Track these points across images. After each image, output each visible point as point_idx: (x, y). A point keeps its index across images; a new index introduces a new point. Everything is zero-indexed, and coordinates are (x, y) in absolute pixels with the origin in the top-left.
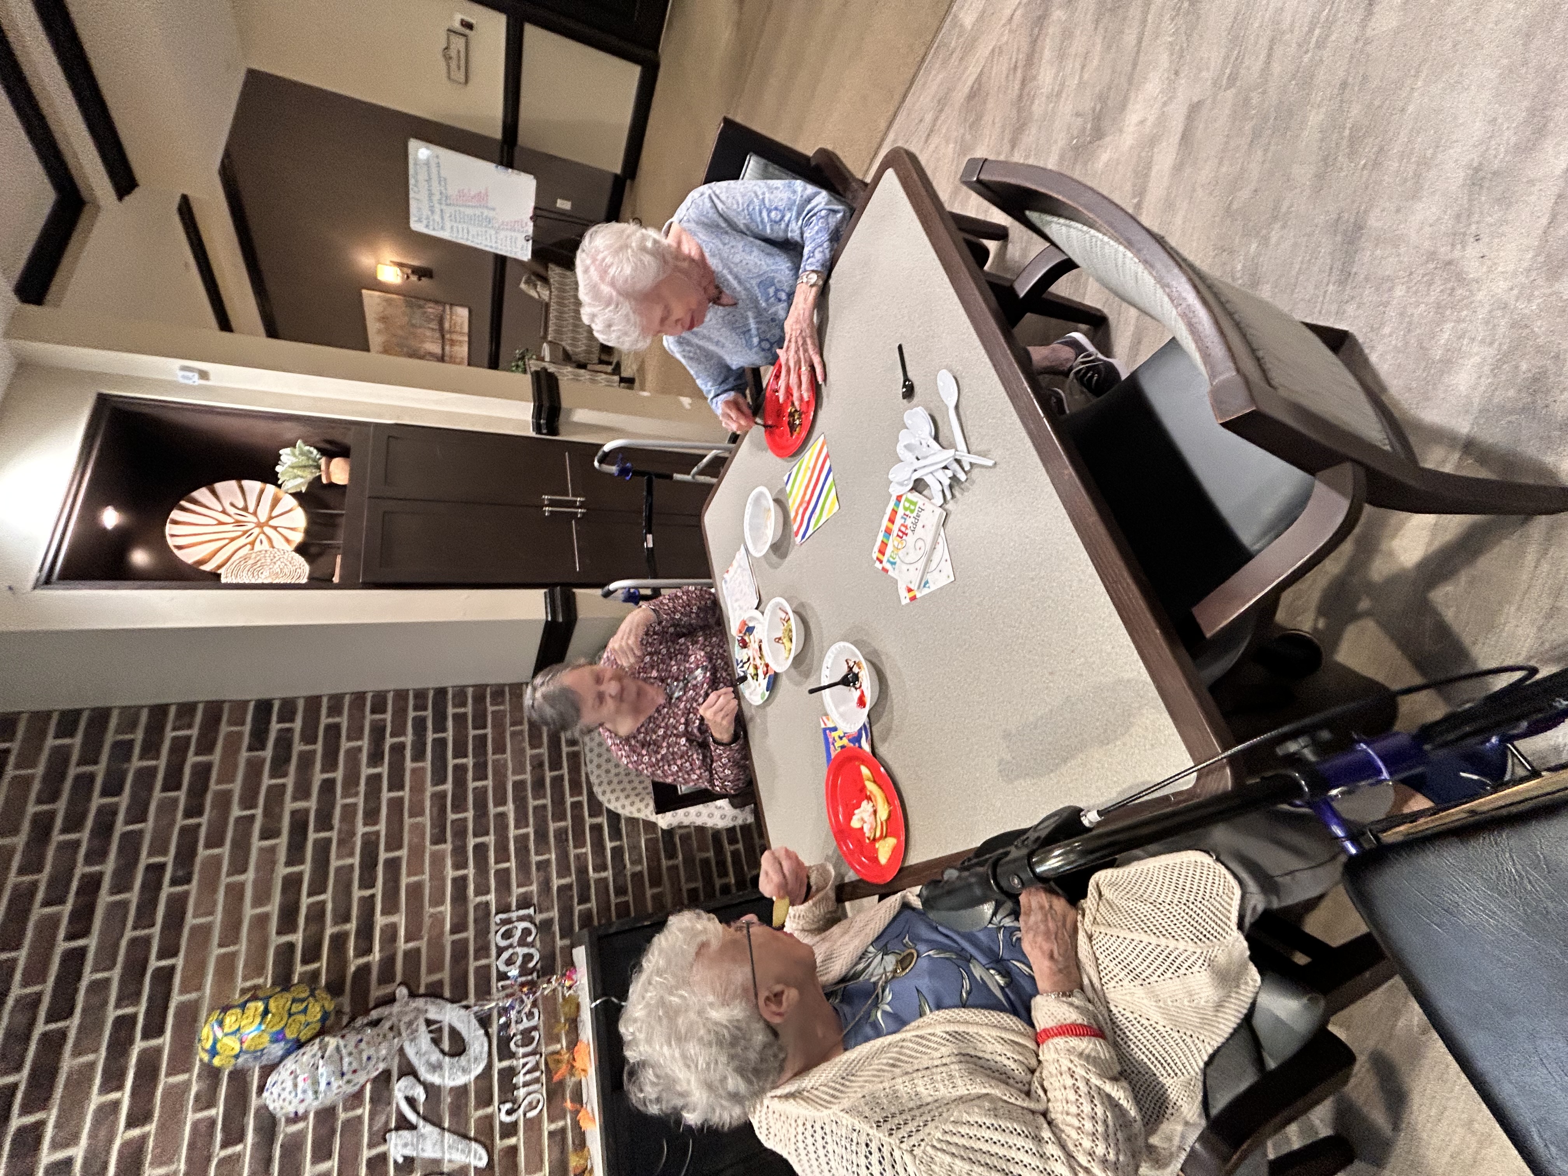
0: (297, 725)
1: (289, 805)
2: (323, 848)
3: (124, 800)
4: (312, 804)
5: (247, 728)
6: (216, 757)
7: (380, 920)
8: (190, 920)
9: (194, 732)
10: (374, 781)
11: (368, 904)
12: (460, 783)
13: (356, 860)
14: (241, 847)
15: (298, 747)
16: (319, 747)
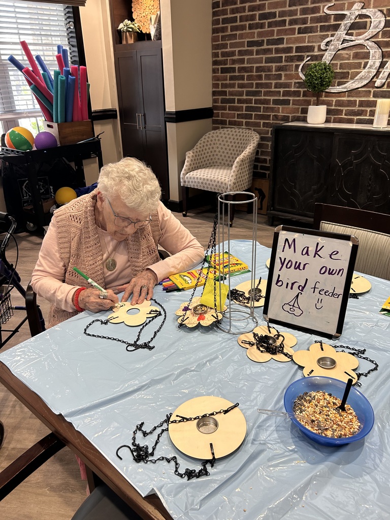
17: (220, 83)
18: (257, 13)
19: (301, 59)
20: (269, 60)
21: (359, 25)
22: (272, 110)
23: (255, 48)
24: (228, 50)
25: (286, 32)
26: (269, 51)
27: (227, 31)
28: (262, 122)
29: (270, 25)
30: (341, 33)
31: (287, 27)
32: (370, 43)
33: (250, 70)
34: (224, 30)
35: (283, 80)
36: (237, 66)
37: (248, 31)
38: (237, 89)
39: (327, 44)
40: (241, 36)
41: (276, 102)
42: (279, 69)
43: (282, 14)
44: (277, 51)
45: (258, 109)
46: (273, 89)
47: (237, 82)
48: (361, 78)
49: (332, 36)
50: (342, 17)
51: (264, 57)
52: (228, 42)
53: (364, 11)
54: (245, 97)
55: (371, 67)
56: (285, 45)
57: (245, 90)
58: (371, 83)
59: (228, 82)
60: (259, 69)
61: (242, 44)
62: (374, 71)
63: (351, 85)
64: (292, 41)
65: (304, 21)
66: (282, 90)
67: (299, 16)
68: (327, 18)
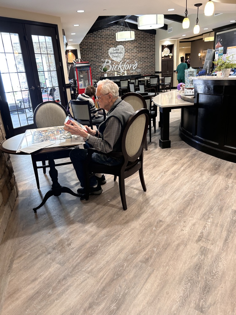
0: (153, 56)
1: (149, 57)
2: (146, 59)
3: (150, 48)
4: (148, 58)
5: (153, 53)
7: (141, 63)
8: (143, 53)
9: (153, 51)
10: (149, 61)
12: (149, 67)
14: (147, 54)
16: (152, 58)
19: (100, 67)
20: (93, 67)
21: (108, 62)
22: (96, 76)
29: (93, 62)
30: (105, 63)
31: (96, 62)
32: (110, 65)
39: (103, 65)
42: (96, 69)
43: (95, 60)
44: (95, 66)
46: (95, 72)
50: (105, 61)
53: (108, 60)
55: (111, 68)
58: (111, 70)
63: (108, 71)
64: (97, 64)
65: (99, 61)
66: (97, 72)
68: (103, 61)
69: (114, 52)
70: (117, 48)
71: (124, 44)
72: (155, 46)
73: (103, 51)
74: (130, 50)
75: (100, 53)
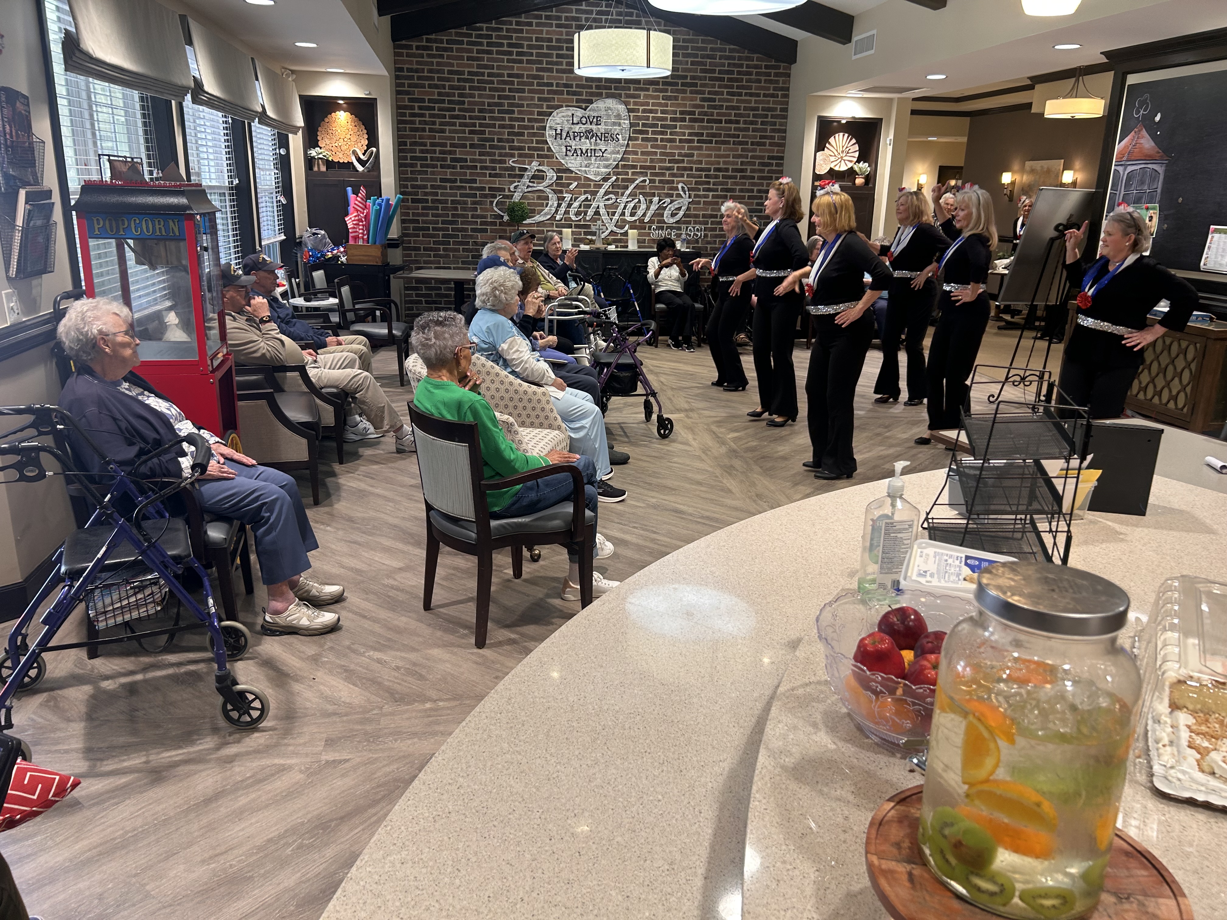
0: (774, 168)
1: (749, 168)
2: (735, 177)
3: (759, 126)
5: (775, 154)
6: (767, 147)
7: (711, 194)
8: (723, 146)
9: (776, 141)
10: (752, 191)
11: (717, 190)
13: (729, 187)
14: (740, 156)
15: (767, 169)
16: (766, 174)
17: (411, 212)
18: (449, 157)
19: (495, 197)
20: (462, 195)
21: (539, 177)
22: (471, 237)
23: (448, 185)
24: (419, 183)
25: (478, 174)
26: (464, 188)
27: (417, 167)
28: (461, 247)
29: (462, 167)
30: (526, 180)
31: (478, 171)
32: (548, 190)
33: (446, 202)
34: (412, 165)
35: (479, 212)
36: (430, 198)
37: (439, 169)
38: (430, 218)
39: (516, 187)
40: (433, 173)
41: (473, 230)
42: (475, 203)
43: (472, 161)
44: (471, 188)
45: (457, 236)
46: (470, 219)
47: (430, 212)
48: (546, 214)
49: (519, 182)
50: (525, 170)
51: (458, 192)
52: (419, 177)
53: (541, 168)
54: (440, 225)
55: (551, 206)
56: (478, 185)
57: (440, 219)
58: (553, 218)
59: (420, 211)
60: (453, 202)
61: (435, 180)
62: (554, 209)
63: (538, 218)
64: (485, 181)
65: (494, 169)
66: (479, 220)
67: (488, 164)
68: (513, 169)
69: (577, 128)
70: (593, 110)
71: (628, 96)
72: (785, 117)
73: (517, 119)
74: (656, 126)
75: (501, 126)
